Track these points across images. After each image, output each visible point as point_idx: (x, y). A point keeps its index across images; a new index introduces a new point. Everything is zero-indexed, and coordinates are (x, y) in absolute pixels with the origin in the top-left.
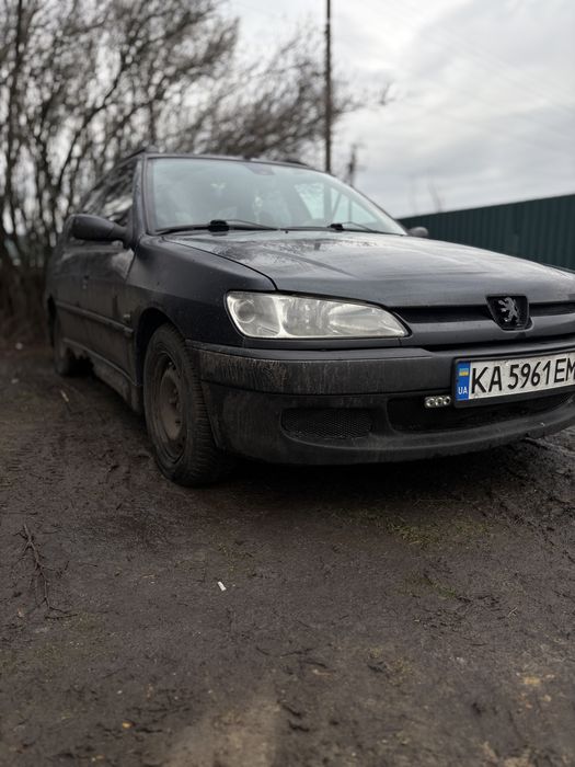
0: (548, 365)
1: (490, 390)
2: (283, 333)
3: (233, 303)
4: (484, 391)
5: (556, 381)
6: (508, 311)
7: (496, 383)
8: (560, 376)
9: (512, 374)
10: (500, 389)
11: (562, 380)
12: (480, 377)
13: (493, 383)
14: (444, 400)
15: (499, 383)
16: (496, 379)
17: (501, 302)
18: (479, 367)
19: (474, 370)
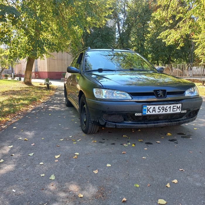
0: (170, 107)
1: (152, 112)
2: (104, 98)
3: (95, 90)
4: (150, 112)
5: (173, 111)
6: (160, 94)
7: (154, 111)
8: (174, 110)
9: (159, 109)
10: (155, 112)
11: (175, 111)
12: (149, 109)
13: (153, 111)
14: (140, 114)
15: (155, 111)
16: (154, 110)
17: (158, 92)
18: (149, 107)
19: (148, 108)
